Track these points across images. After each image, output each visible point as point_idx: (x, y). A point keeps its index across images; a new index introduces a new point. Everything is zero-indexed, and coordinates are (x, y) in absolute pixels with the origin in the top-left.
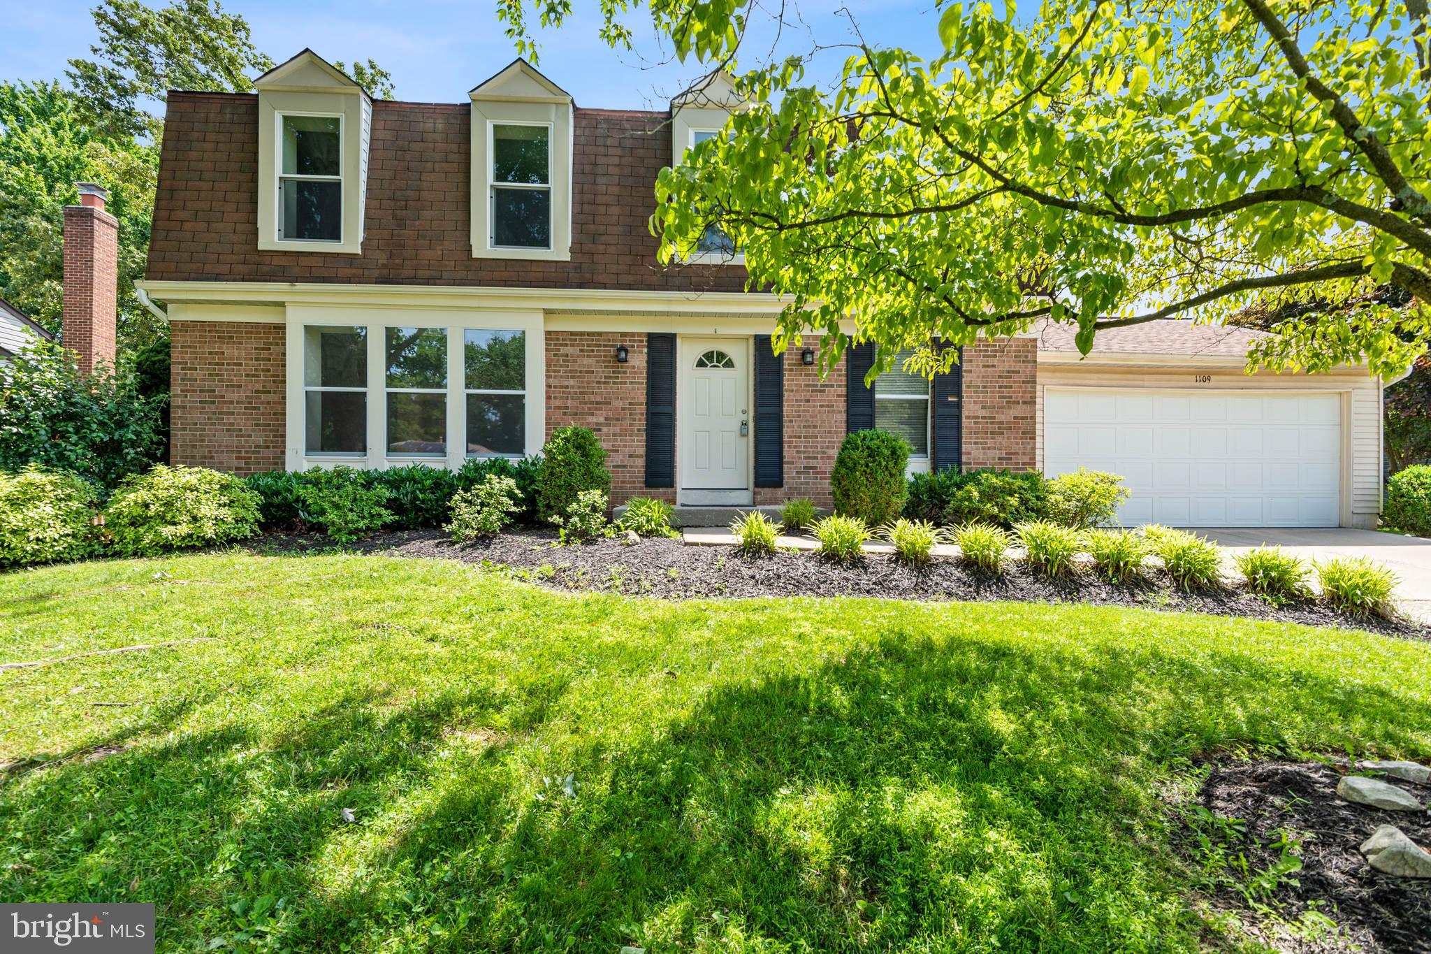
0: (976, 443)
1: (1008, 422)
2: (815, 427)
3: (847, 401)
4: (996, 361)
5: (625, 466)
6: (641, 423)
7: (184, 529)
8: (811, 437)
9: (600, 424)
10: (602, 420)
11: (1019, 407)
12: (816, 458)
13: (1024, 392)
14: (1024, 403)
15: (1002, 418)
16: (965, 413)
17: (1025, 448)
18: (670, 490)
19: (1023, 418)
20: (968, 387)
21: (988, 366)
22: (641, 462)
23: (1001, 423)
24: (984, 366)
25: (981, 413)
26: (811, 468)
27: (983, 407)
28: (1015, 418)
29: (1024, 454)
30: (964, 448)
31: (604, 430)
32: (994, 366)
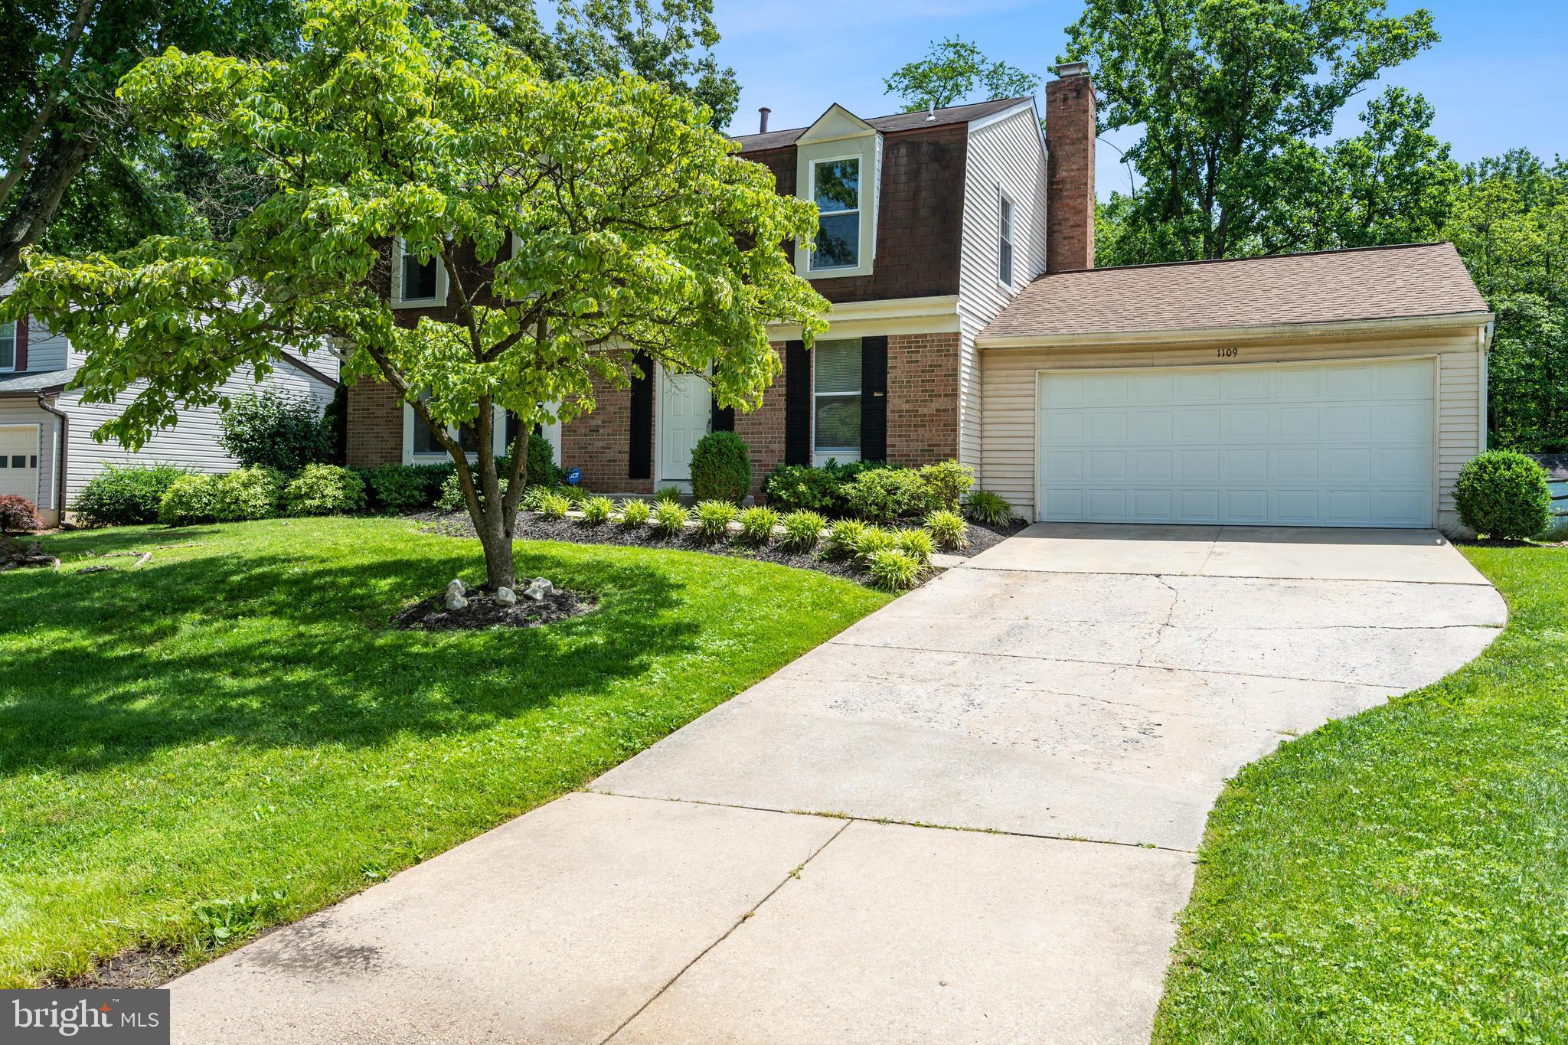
0: (899, 436)
1: (931, 415)
2: (760, 424)
3: (787, 400)
4: (918, 357)
5: (615, 461)
6: (626, 424)
7: (316, 502)
8: (757, 433)
9: (597, 426)
10: (599, 422)
11: (941, 400)
12: (760, 452)
13: (946, 385)
14: (946, 395)
15: (925, 411)
16: (890, 407)
17: (946, 440)
18: (647, 481)
19: (944, 410)
20: (893, 382)
21: (912, 362)
22: (626, 457)
23: (925, 416)
24: (908, 362)
25: (906, 407)
26: (757, 461)
27: (907, 401)
28: (938, 410)
29: (945, 445)
30: (889, 441)
31: (601, 431)
32: (917, 361)
